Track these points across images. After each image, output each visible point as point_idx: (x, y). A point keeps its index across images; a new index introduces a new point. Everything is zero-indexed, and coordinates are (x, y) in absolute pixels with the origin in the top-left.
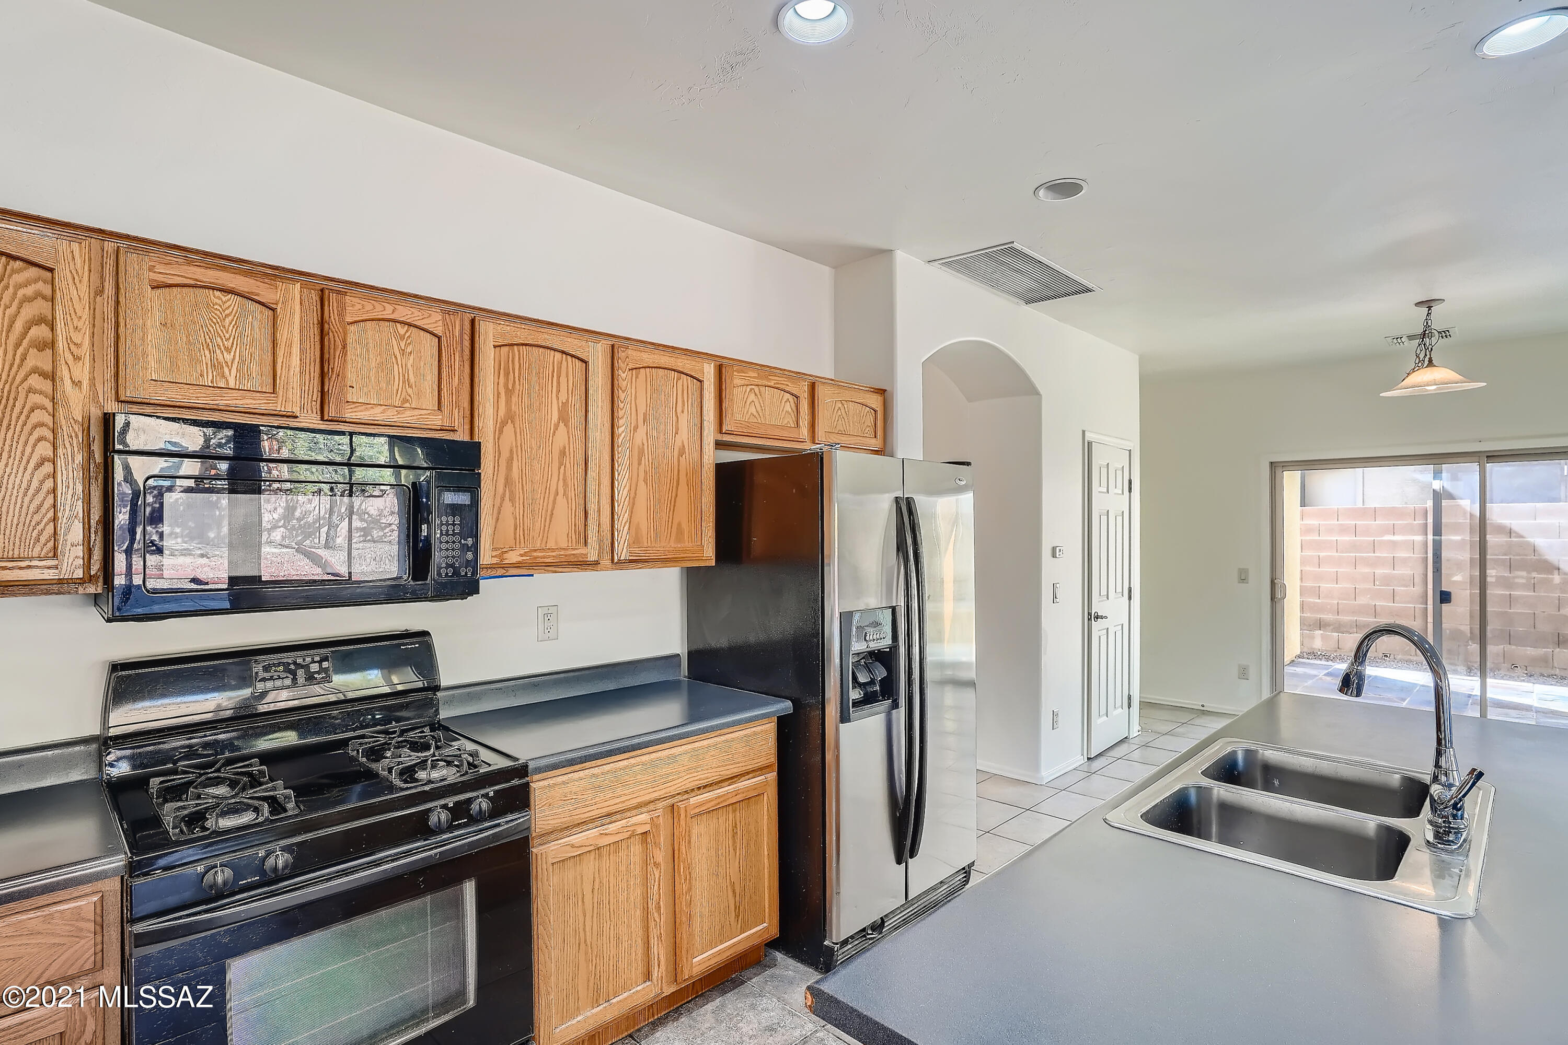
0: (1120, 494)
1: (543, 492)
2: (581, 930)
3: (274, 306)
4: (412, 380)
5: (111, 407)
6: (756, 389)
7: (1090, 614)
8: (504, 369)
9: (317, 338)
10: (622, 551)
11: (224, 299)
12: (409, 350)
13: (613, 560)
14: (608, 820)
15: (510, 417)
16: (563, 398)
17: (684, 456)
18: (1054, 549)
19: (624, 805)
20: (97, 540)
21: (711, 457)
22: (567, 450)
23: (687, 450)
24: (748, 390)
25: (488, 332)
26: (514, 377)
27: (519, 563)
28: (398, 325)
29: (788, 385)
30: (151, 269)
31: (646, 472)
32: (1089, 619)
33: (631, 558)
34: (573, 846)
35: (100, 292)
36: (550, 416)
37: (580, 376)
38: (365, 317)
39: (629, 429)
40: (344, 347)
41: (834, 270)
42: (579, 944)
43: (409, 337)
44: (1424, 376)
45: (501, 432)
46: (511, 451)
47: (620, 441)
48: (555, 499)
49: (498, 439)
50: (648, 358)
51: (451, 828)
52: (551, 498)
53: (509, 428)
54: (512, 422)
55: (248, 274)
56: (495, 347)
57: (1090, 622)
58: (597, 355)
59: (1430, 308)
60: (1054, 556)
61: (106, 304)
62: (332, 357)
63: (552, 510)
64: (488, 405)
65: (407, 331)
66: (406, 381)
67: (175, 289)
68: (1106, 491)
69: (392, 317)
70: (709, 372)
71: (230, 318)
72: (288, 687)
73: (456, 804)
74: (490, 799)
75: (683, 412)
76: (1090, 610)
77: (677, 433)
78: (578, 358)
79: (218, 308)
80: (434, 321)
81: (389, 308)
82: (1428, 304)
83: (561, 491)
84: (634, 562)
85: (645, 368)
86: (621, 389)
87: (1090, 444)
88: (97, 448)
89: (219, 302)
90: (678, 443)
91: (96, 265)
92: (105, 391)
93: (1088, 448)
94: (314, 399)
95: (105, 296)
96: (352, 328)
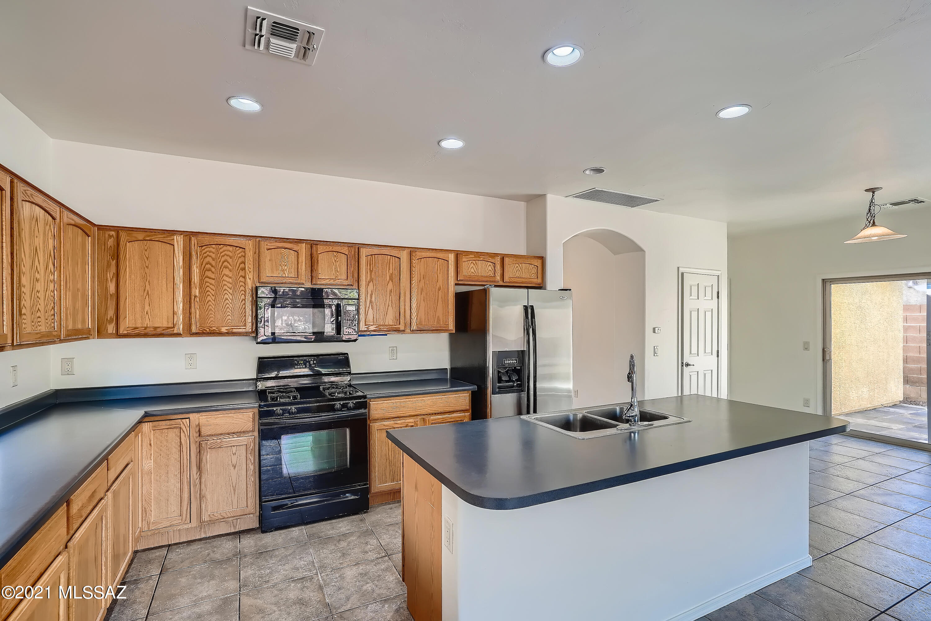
0: (710, 300)
1: (384, 305)
2: (387, 455)
3: (298, 251)
4: (338, 270)
5: (258, 285)
6: (474, 262)
7: (682, 363)
8: (369, 264)
9: (310, 259)
10: (414, 327)
11: (285, 251)
12: (337, 260)
13: (410, 330)
14: (398, 419)
15: (371, 280)
16: (391, 271)
17: (440, 291)
18: (654, 329)
19: (403, 415)
20: (254, 321)
21: (452, 290)
22: (392, 290)
23: (442, 288)
24: (470, 263)
25: (364, 252)
26: (373, 266)
27: (374, 330)
28: (334, 252)
29: (489, 259)
30: (267, 245)
31: (424, 297)
32: (682, 366)
33: (417, 329)
34: (384, 425)
35: (255, 253)
36: (386, 279)
37: (397, 264)
38: (323, 251)
39: (417, 281)
40: (318, 261)
41: (526, 203)
42: (387, 459)
43: (337, 256)
44: (871, 231)
45: (368, 285)
46: (372, 292)
47: (413, 286)
48: (388, 307)
49: (367, 287)
50: (424, 254)
51: (341, 410)
52: (387, 307)
53: (371, 284)
54: (372, 281)
55: (291, 243)
56: (366, 256)
57: (682, 367)
58: (404, 255)
59: (873, 192)
60: (654, 332)
61: (256, 256)
62: (314, 265)
63: (387, 312)
64: (363, 276)
65: (337, 254)
66: (337, 271)
67: (272, 249)
68: (697, 298)
69: (332, 250)
70: (452, 257)
71: (286, 256)
72: (304, 368)
73: (343, 403)
74: (354, 404)
75: (440, 273)
76: (683, 361)
77: (437, 282)
78: (397, 257)
79: (283, 253)
80: (345, 250)
81: (331, 247)
82: (873, 190)
83: (390, 305)
84: (420, 331)
85: (424, 258)
86: (413, 267)
87: (682, 274)
88: (254, 296)
89: (283, 252)
90: (438, 286)
91: (254, 247)
92: (256, 280)
93: (682, 277)
94: (309, 278)
95: (256, 254)
96: (320, 255)
